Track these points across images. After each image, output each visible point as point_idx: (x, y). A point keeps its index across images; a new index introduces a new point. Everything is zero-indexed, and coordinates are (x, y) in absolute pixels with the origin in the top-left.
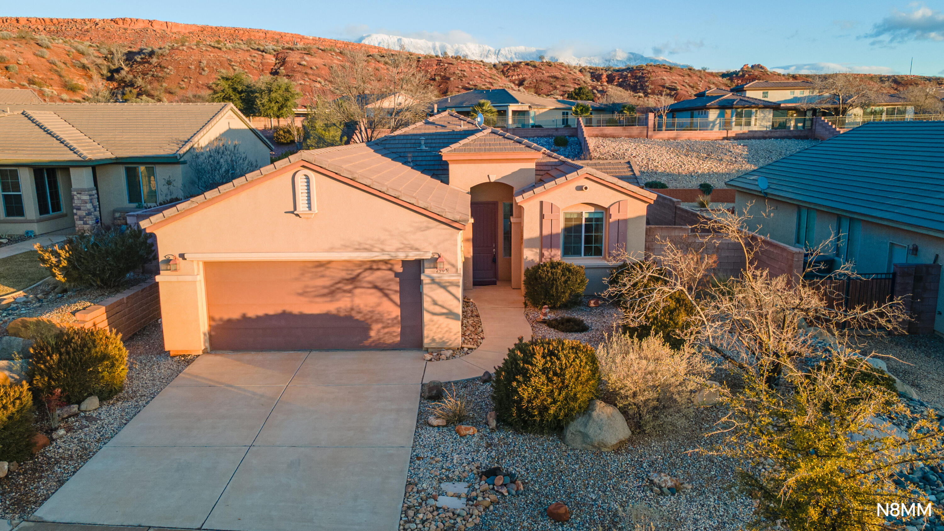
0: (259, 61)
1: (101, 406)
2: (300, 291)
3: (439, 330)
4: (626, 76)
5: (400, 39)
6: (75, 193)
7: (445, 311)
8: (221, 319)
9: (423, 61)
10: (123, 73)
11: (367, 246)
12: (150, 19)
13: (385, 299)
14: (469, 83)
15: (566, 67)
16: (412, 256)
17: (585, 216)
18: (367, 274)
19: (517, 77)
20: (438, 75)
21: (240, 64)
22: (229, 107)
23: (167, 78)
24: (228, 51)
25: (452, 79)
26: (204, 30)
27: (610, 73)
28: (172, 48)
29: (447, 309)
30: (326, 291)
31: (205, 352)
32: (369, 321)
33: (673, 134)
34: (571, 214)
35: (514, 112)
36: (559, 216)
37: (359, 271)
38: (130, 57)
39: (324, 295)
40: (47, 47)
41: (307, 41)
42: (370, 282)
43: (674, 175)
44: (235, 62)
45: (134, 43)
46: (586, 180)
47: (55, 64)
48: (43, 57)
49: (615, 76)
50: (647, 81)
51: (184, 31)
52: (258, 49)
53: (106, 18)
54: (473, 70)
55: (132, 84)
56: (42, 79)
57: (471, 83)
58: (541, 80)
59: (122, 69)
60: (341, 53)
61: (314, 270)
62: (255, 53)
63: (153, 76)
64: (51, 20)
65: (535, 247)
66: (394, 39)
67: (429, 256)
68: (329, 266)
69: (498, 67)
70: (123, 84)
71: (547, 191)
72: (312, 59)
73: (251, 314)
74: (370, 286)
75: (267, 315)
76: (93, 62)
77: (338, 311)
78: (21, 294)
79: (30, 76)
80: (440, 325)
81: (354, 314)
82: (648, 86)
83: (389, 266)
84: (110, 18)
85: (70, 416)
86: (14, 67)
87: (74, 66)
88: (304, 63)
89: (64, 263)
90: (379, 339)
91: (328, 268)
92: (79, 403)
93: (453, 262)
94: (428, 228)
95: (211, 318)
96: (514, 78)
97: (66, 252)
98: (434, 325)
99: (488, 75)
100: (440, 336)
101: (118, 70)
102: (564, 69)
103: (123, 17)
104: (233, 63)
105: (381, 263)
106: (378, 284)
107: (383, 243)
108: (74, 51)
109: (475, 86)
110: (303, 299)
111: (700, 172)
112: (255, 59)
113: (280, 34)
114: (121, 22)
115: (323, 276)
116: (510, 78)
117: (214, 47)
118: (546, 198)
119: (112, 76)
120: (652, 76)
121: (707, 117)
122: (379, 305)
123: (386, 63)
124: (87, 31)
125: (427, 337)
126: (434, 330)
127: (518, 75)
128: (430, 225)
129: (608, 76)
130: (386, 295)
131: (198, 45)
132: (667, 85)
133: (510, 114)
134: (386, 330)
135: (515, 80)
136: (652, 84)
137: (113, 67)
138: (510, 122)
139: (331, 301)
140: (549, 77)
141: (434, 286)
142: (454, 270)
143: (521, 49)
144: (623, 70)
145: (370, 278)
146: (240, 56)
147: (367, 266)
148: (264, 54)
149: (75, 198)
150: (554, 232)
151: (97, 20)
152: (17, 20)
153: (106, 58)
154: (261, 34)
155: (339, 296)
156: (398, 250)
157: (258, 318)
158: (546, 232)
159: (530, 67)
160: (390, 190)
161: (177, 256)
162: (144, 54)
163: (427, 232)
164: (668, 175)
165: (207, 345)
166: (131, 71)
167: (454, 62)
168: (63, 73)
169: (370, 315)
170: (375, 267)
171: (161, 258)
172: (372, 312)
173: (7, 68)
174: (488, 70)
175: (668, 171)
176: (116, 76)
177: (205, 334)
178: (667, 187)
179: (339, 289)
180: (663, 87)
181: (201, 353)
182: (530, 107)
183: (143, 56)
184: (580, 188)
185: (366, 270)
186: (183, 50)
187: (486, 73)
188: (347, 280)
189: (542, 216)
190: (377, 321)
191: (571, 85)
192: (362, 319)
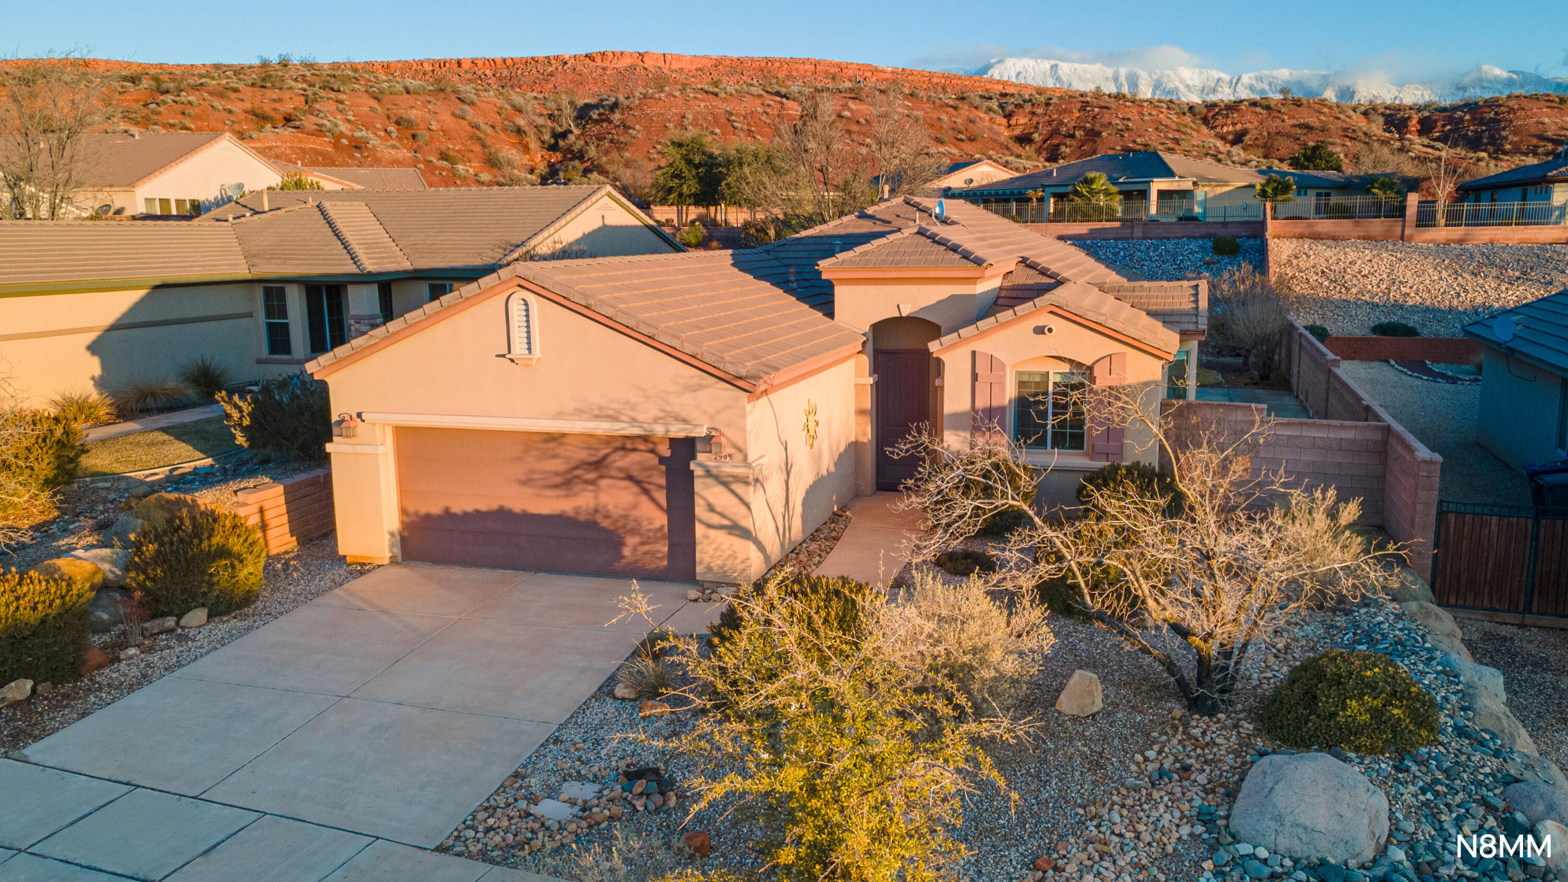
0: (776, 113)
1: (208, 622)
2: (523, 478)
3: (719, 553)
4: (1461, 119)
5: (1056, 66)
6: (352, 322)
7: (726, 522)
8: (416, 514)
9: (1056, 104)
10: (572, 138)
11: (611, 413)
12: (641, 51)
13: (644, 498)
14: (1134, 142)
15: (1330, 108)
16: (678, 431)
17: (1052, 379)
18: (617, 456)
19: (1231, 128)
20: (1080, 128)
21: (745, 118)
22: (603, 192)
23: (631, 144)
24: (729, 97)
25: (1104, 134)
26: (720, 63)
27: (1426, 114)
28: (645, 96)
29: (730, 519)
30: (558, 480)
31: (393, 561)
32: (621, 531)
33: (1457, 232)
34: (1030, 374)
35: (1162, 194)
36: (1004, 376)
37: (607, 451)
38: (582, 114)
39: (556, 486)
40: (472, 104)
41: (882, 75)
42: (621, 470)
43: (1439, 310)
44: (738, 115)
45: (614, 89)
46: (1051, 316)
47: (478, 128)
48: (464, 118)
49: (1436, 121)
50: (1504, 129)
51: (689, 67)
52: (778, 94)
53: (579, 53)
54: (1146, 118)
55: (580, 156)
56: (459, 151)
57: (1139, 140)
58: (1278, 133)
59: (571, 132)
60: (911, 95)
61: (540, 446)
62: (769, 100)
63: (612, 141)
64: (504, 60)
65: (963, 429)
66: (1046, 65)
67: (702, 432)
68: (563, 440)
69: (1197, 110)
70: (569, 156)
71: (982, 334)
72: (862, 107)
73: (456, 509)
74: (622, 475)
75: (477, 512)
76: (531, 123)
77: (577, 513)
78: (209, 461)
79: (443, 148)
80: (720, 545)
81: (599, 518)
82: (1506, 138)
83: (650, 446)
84: (584, 53)
85: (161, 633)
86: (423, 134)
87: (505, 130)
88: (847, 113)
89: (246, 422)
90: (636, 561)
91: (562, 444)
92: (180, 617)
93: (740, 443)
94: (701, 387)
95: (404, 511)
96: (1225, 130)
97: (249, 404)
98: (710, 544)
99: (1174, 126)
100: (719, 562)
101: (564, 135)
102: (1326, 110)
103: (602, 50)
104: (733, 118)
105: (639, 440)
106: (635, 473)
107: (633, 408)
108: (508, 107)
109: (1146, 145)
110: (528, 490)
111: (1496, 305)
112: (768, 110)
113: (838, 65)
114: (598, 59)
115: (554, 456)
116: (1218, 130)
117: (707, 92)
118: (981, 346)
119: (557, 143)
120: (1518, 118)
121: (1549, 199)
122: (635, 506)
123: (990, 109)
124: (551, 75)
125: (701, 563)
126: (711, 552)
127: (1234, 124)
128: (704, 383)
129: (1421, 121)
130: (646, 492)
131: (682, 91)
132: (1550, 134)
133: (1154, 196)
134: (646, 548)
135: (1228, 133)
136: (1515, 134)
137: (560, 130)
138: (1153, 210)
139: (566, 496)
140: (1294, 126)
141: (710, 481)
142: (740, 457)
143: (1284, 74)
144: (1455, 108)
145: (621, 464)
146: (748, 104)
147: (618, 444)
148: (784, 100)
149: (353, 328)
150: (995, 403)
151: (567, 57)
152: (459, 63)
153: (550, 116)
154: (808, 67)
155: (577, 488)
156: (656, 420)
157: (466, 514)
158: (981, 403)
159: (1258, 109)
160: (641, 325)
161: (354, 416)
162: (603, 107)
163: (700, 394)
164: (1427, 309)
165: (397, 551)
166: (582, 134)
167: (1113, 104)
168: (488, 141)
169: (623, 521)
170: (629, 446)
171: (334, 418)
172: (625, 517)
173: (414, 136)
174: (1174, 118)
175: (1428, 303)
176: (561, 143)
177: (392, 534)
178: (1417, 334)
179: (578, 477)
180: (1542, 138)
181: (387, 561)
182: (1195, 184)
183: (601, 110)
184: (1039, 330)
185: (616, 449)
186: (660, 99)
187: (1169, 122)
188: (589, 464)
189: (975, 377)
190: (633, 532)
191: (1338, 141)
192: (612, 528)
